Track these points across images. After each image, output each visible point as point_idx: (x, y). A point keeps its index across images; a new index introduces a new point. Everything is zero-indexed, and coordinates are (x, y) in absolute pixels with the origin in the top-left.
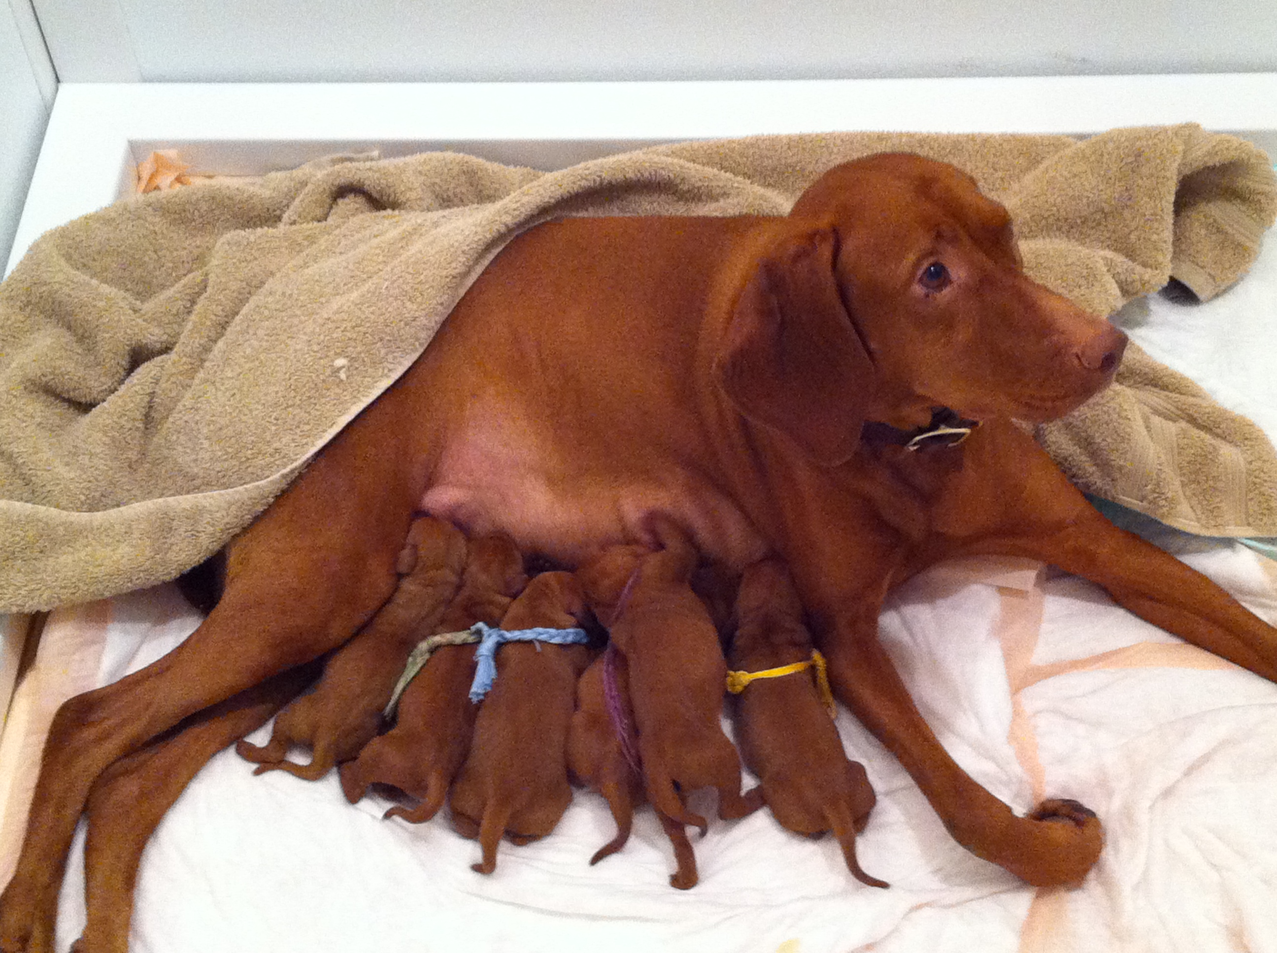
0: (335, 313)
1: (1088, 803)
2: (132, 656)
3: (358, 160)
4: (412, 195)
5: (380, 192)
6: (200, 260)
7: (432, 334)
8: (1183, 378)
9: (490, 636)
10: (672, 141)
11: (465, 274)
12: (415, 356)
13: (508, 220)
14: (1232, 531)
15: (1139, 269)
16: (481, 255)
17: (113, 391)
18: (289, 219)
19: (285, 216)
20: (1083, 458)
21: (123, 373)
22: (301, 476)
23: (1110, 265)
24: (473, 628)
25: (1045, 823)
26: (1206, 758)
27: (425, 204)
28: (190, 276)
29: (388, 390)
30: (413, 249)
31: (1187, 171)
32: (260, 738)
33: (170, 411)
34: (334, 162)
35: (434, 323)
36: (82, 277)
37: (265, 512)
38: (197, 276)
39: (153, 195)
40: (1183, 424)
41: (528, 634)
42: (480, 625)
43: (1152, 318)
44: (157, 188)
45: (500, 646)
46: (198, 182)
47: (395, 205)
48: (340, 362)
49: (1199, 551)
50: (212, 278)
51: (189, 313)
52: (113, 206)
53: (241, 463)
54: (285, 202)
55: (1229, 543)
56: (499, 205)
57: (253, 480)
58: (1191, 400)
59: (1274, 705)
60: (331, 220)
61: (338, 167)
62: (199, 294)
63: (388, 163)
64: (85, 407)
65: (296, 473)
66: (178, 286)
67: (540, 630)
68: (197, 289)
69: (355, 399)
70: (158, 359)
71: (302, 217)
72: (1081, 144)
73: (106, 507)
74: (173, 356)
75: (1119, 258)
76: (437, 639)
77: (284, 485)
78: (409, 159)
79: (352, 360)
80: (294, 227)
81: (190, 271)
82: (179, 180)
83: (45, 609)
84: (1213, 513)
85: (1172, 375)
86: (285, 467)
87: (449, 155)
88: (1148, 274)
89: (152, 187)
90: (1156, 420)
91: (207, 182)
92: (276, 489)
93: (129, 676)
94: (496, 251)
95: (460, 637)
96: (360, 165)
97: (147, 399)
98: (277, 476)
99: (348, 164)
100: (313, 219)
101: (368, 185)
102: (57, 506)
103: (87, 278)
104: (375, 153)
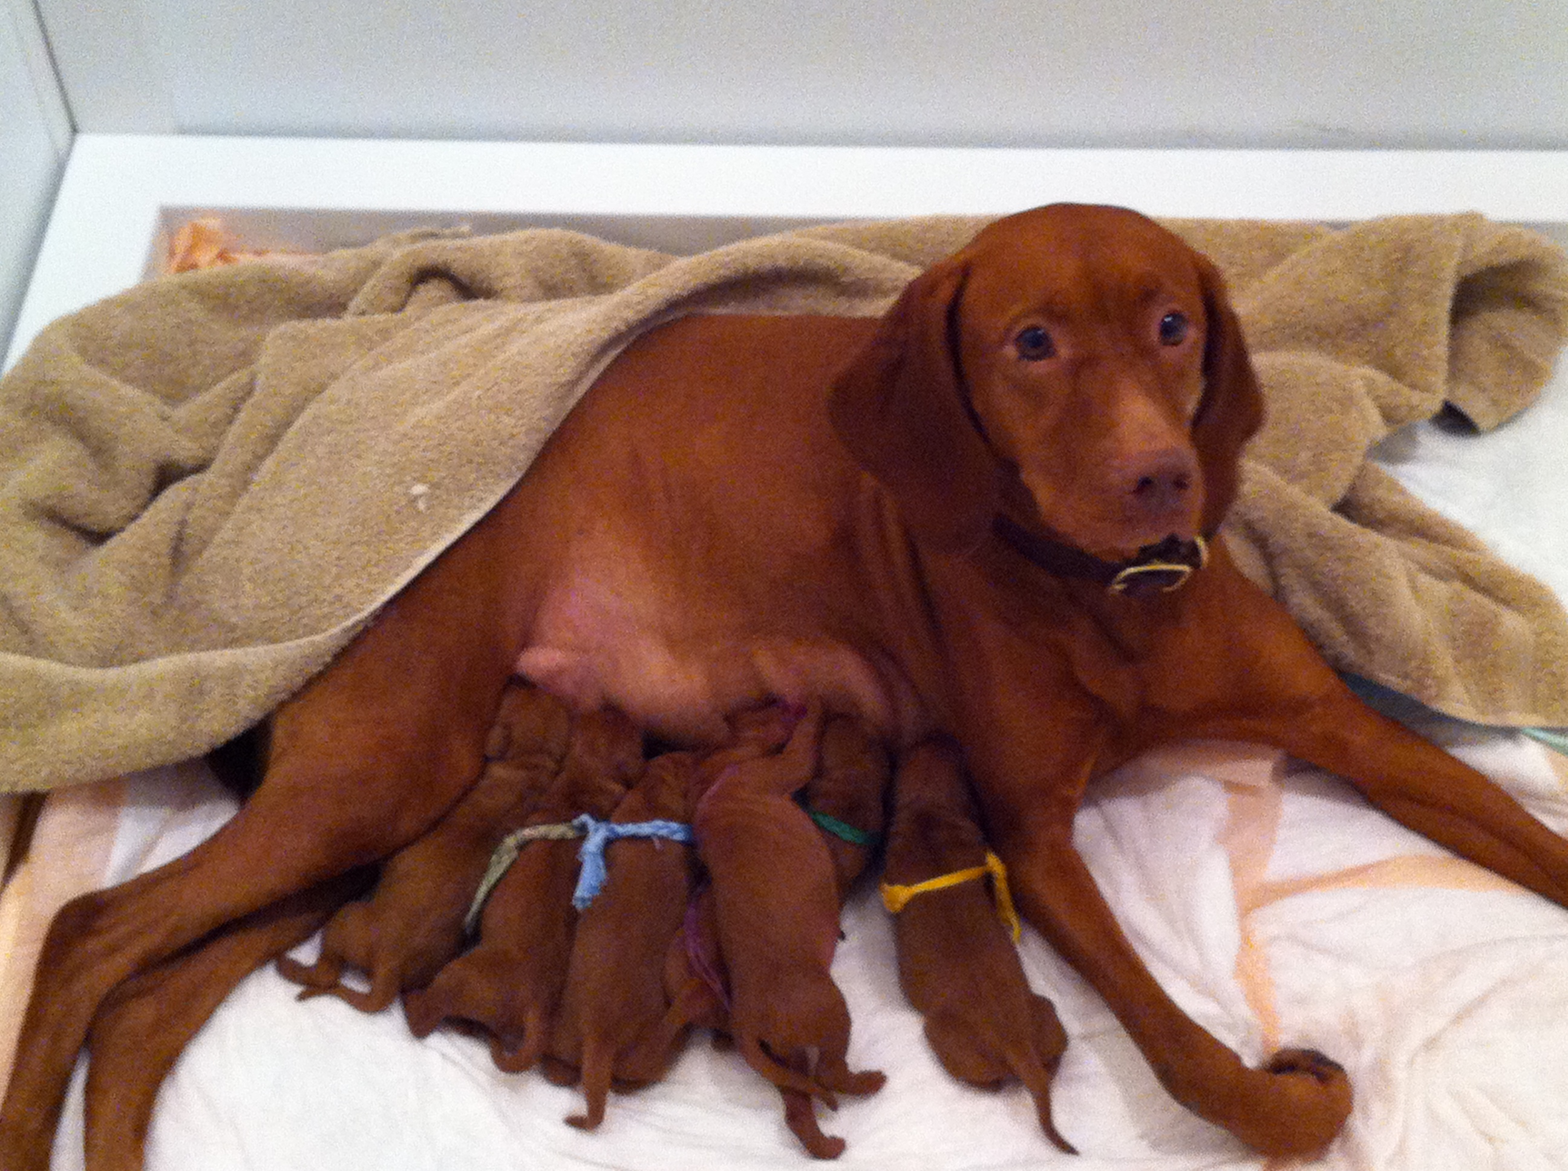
0: (414, 427)
1: (1332, 1055)
2: (148, 848)
3: (444, 237)
4: (509, 282)
5: (472, 276)
6: (245, 357)
7: (533, 456)
8: (1459, 528)
9: (596, 830)
10: (834, 221)
11: (574, 383)
12: (511, 483)
13: (631, 315)
14: (1514, 719)
15: (1406, 391)
16: (596, 357)
17: (133, 518)
18: (358, 307)
19: (353, 305)
20: (1334, 625)
21: (148, 496)
22: (366, 630)
23: (1370, 386)
24: (576, 822)
25: (1280, 1078)
26: (1481, 1001)
27: (526, 292)
28: (235, 376)
29: (479, 526)
30: (513, 349)
31: (1467, 272)
32: (306, 955)
33: (205, 544)
34: (415, 238)
35: (535, 442)
36: (98, 375)
37: (320, 674)
38: (241, 377)
39: (190, 275)
40: (1458, 585)
41: (645, 829)
42: (585, 818)
43: (1420, 451)
44: (194, 266)
45: (609, 843)
46: (246, 260)
47: (489, 293)
48: (419, 489)
49: (1471, 743)
50: (261, 379)
51: (230, 422)
52: (139, 288)
53: (294, 613)
54: (352, 287)
55: (1510, 733)
56: (617, 297)
57: (305, 635)
58: (1466, 555)
59: (1564, 937)
60: (409, 310)
61: (419, 245)
62: (243, 399)
63: (484, 241)
64: (99, 537)
65: (360, 628)
66: (218, 388)
67: (659, 823)
68: (240, 394)
69: (435, 536)
70: (190, 480)
71: (374, 307)
72: (1338, 236)
73: (121, 663)
74: (208, 477)
75: (1381, 378)
76: (528, 833)
77: (344, 642)
78: (509, 237)
79: (434, 486)
80: (363, 319)
81: (233, 370)
82: (222, 256)
83: (41, 788)
84: (1492, 697)
85: (1444, 523)
86: (347, 616)
87: (556, 232)
88: (1416, 397)
89: (189, 266)
90: (1424, 580)
91: (257, 260)
92: (334, 646)
93: (146, 875)
94: (613, 353)
95: (557, 831)
96: (449, 243)
97: (176, 528)
98: (335, 630)
99: (433, 243)
100: (385, 310)
101: (457, 268)
102: (60, 661)
103: (104, 377)
104: (465, 228)
